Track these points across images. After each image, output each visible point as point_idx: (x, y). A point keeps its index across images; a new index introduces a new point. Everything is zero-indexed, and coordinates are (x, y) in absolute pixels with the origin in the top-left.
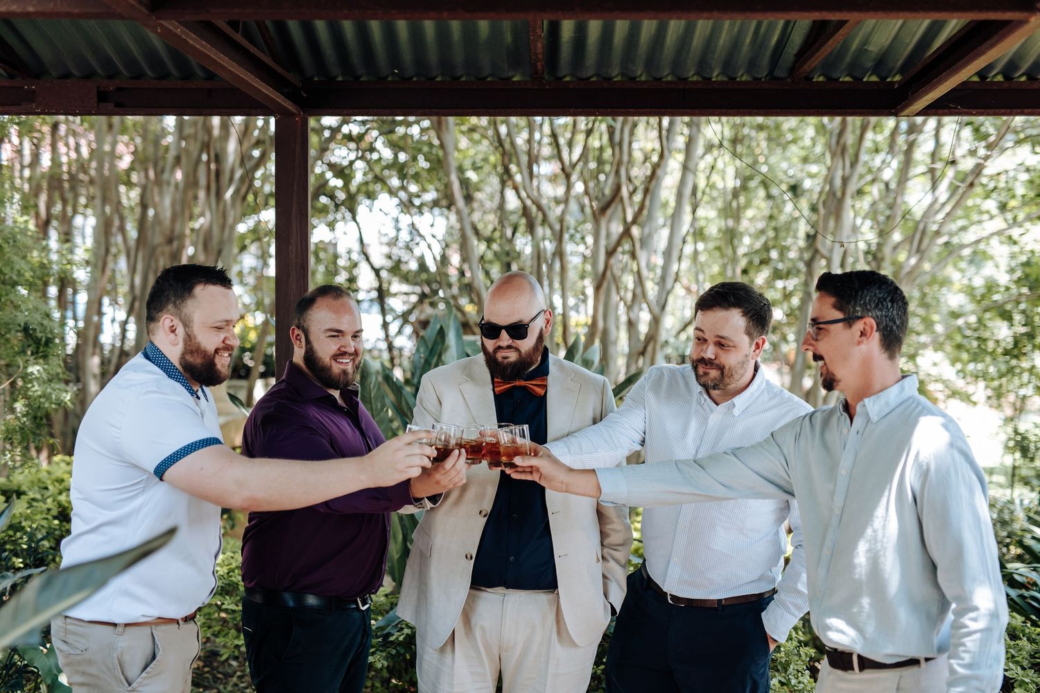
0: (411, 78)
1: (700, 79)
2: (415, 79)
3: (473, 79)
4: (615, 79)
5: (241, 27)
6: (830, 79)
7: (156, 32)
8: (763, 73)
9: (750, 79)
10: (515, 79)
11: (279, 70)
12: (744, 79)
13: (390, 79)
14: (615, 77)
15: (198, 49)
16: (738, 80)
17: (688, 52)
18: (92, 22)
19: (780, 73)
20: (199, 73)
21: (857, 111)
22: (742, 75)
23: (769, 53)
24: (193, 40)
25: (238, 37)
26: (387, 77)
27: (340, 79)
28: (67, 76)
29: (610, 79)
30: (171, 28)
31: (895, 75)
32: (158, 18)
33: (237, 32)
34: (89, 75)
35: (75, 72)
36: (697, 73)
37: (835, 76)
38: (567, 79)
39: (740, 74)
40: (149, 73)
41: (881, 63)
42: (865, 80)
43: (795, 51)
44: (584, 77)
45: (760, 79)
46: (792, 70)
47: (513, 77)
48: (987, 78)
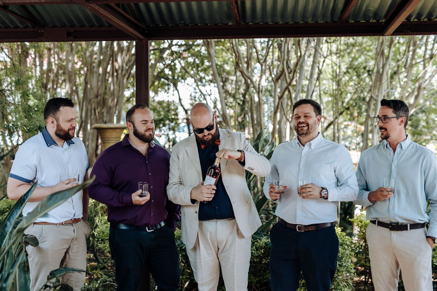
0: (188, 25)
1: (304, 23)
2: (190, 25)
3: (213, 24)
4: (270, 23)
5: (121, 5)
6: (356, 21)
7: (88, 9)
8: (329, 20)
9: (324, 22)
10: (229, 24)
11: (136, 22)
12: (321, 22)
13: (180, 25)
14: (269, 22)
15: (104, 15)
16: (319, 22)
17: (297, 12)
18: (65, 5)
19: (336, 19)
20: (106, 24)
21: (367, 34)
22: (320, 21)
23: (330, 11)
24: (102, 11)
25: (120, 10)
26: (179, 24)
27: (161, 25)
28: (55, 26)
29: (268, 23)
30: (94, 7)
31: (382, 19)
32: (89, 3)
33: (119, 8)
34: (64, 26)
35: (58, 25)
36: (302, 20)
37: (358, 20)
38: (251, 24)
39: (320, 20)
40: (87, 25)
41: (376, 15)
42: (371, 21)
43: (340, 11)
44: (257, 23)
45: (328, 22)
46: (340, 18)
47: (229, 23)
48: (421, 20)
